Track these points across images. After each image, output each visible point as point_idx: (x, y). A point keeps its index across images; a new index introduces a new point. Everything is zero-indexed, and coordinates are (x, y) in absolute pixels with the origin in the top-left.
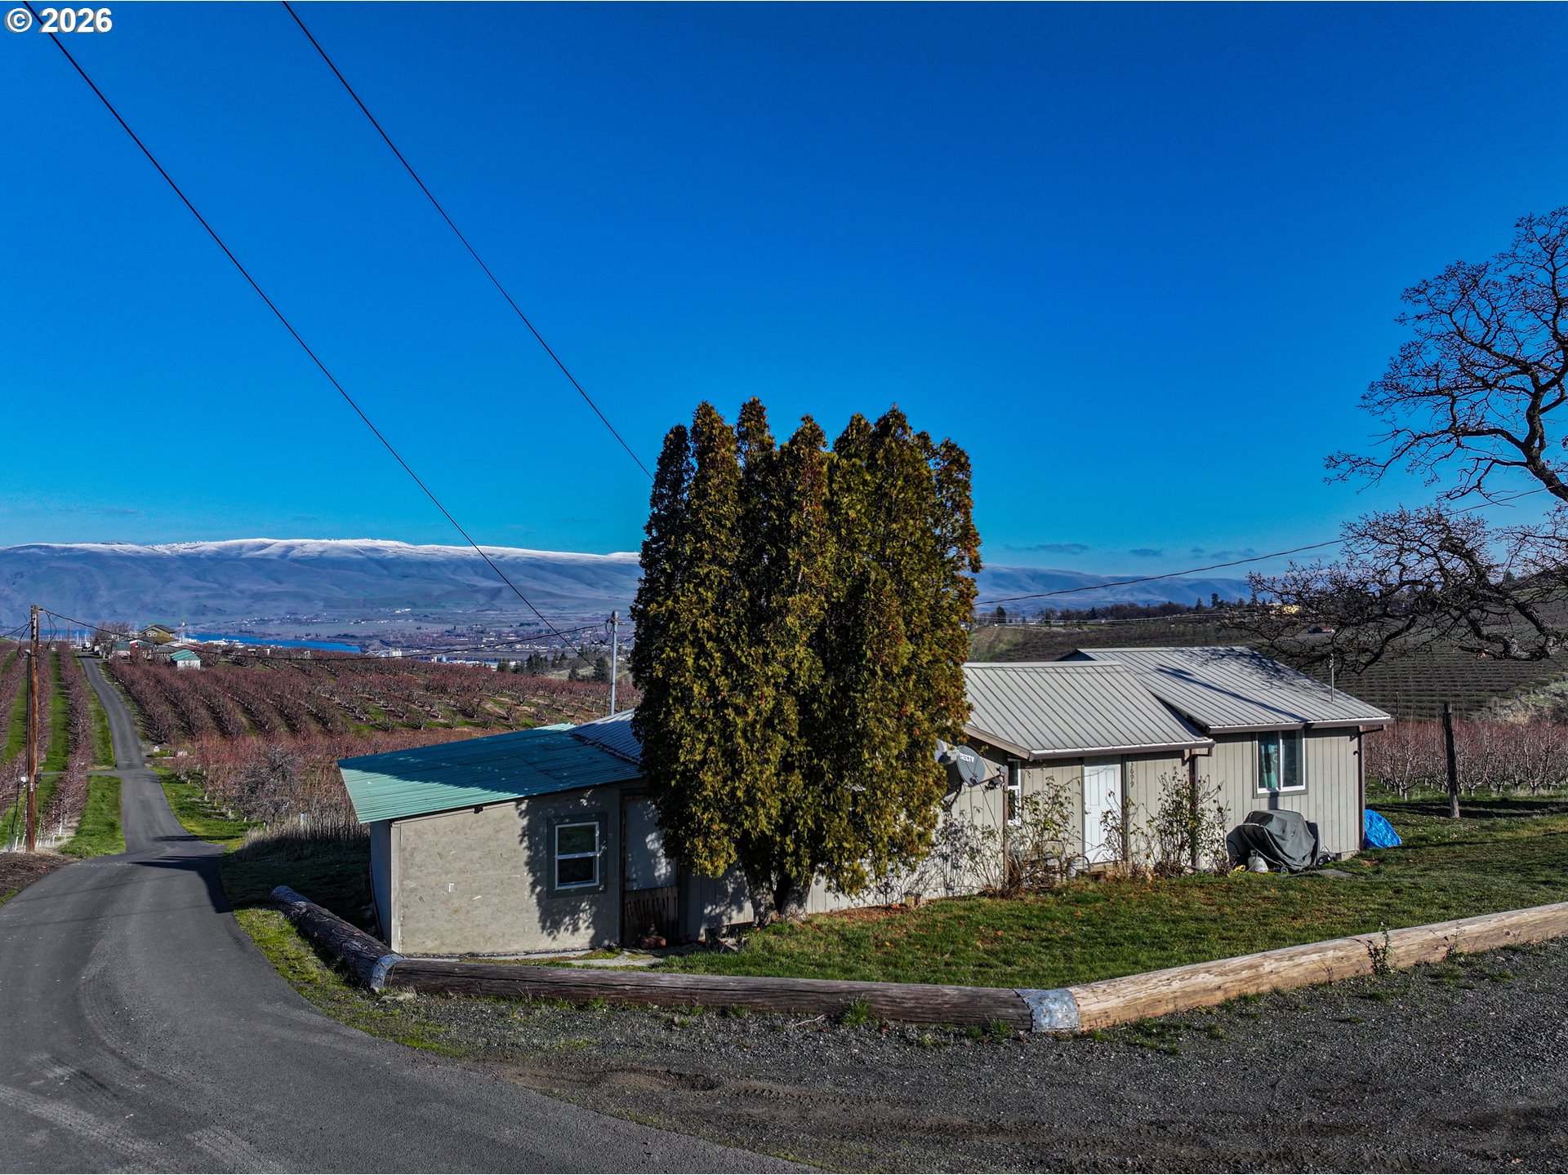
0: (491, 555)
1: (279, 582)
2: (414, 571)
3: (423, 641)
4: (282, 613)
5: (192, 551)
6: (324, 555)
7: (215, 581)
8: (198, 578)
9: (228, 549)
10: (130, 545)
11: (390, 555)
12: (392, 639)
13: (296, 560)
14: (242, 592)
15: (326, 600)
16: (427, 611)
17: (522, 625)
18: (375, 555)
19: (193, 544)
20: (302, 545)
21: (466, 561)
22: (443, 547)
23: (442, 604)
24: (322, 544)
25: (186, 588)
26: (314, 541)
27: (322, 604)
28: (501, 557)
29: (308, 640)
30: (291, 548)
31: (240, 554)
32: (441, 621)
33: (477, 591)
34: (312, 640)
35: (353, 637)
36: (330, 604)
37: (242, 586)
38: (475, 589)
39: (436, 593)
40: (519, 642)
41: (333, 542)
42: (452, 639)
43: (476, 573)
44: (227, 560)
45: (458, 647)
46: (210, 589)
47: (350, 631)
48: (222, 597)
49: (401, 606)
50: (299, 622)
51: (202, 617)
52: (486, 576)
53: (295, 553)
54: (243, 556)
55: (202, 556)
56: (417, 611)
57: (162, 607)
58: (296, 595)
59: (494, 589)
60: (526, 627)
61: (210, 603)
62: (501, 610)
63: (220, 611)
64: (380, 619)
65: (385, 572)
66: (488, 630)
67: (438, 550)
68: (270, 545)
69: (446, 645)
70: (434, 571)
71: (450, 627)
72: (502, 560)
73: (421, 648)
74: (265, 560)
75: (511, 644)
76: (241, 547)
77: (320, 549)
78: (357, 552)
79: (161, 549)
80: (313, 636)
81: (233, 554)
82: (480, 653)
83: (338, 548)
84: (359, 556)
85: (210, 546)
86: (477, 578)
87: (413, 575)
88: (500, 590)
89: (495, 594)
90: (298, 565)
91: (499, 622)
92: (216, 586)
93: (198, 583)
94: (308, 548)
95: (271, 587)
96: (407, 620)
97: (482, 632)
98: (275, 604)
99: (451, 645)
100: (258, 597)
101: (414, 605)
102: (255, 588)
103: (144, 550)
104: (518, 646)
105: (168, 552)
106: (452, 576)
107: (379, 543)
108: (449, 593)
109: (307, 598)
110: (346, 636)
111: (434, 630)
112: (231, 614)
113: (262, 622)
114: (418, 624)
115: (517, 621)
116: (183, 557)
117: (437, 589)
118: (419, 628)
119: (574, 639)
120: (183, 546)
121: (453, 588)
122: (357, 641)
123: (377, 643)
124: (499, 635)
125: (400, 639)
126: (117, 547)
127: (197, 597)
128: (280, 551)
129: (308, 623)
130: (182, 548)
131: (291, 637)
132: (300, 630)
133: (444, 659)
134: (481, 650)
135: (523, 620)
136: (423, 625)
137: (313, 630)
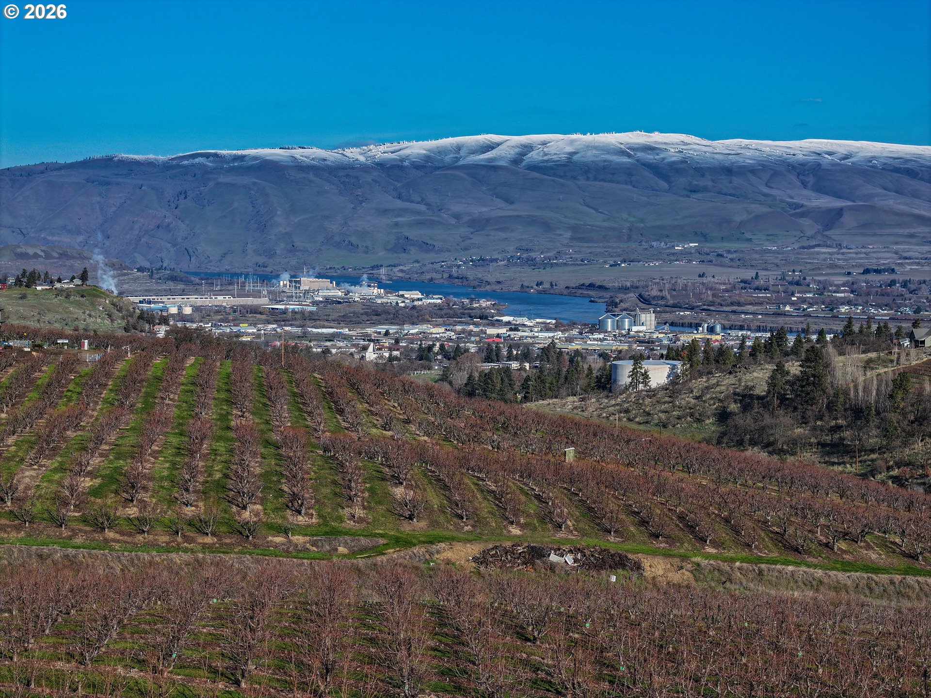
0: (830, 153)
1: (509, 201)
2: (707, 182)
3: (698, 296)
4: (511, 248)
5: (393, 156)
6: (575, 158)
7: (422, 201)
8: (399, 197)
9: (442, 151)
10: (314, 150)
11: (673, 155)
12: (655, 293)
13: (534, 167)
14: (457, 217)
15: (574, 228)
16: (722, 246)
17: (867, 271)
18: (649, 157)
19: (395, 146)
20: (544, 144)
21: (789, 165)
22: (754, 143)
23: (748, 235)
24: (572, 142)
25: (385, 212)
26: (561, 136)
27: (568, 234)
28: (846, 157)
29: (539, 292)
30: (528, 148)
31: (458, 159)
32: (743, 263)
33: (803, 215)
34: (544, 292)
35: (602, 288)
36: (579, 234)
37: (457, 208)
38: (801, 212)
39: (738, 218)
40: (849, 303)
41: (589, 138)
43: (805, 185)
44: (439, 168)
45: (750, 308)
46: (419, 213)
47: (597, 280)
48: (432, 224)
49: (684, 238)
50: (531, 263)
51: (402, 255)
52: (819, 190)
53: (534, 156)
54: (461, 162)
55: (406, 164)
56: (707, 247)
57: (353, 239)
58: (532, 221)
59: (829, 211)
60: (872, 277)
61: (413, 234)
62: (840, 246)
63: (426, 247)
64: (649, 259)
65: (665, 185)
66: (808, 278)
67: (747, 147)
68: (498, 144)
69: (732, 304)
70: (737, 181)
71: (749, 274)
72: (848, 162)
73: (692, 308)
74: (491, 167)
75: (832, 305)
76: (458, 148)
77: (569, 149)
78: (622, 153)
79: (354, 154)
80: (547, 286)
81: (448, 158)
83: (596, 148)
84: (625, 159)
85: (416, 148)
86: (806, 192)
87: (705, 189)
88: (840, 212)
89: (831, 219)
90: (536, 175)
91: (833, 266)
92: (423, 208)
93: (399, 204)
94: (552, 149)
95: (498, 209)
96: (690, 261)
97: (798, 283)
98: (502, 235)
99: (739, 304)
100: (479, 224)
101: (703, 237)
102: (478, 210)
103: (331, 156)
105: (362, 159)
106: (766, 190)
107: (657, 138)
108: (758, 217)
109: (547, 226)
110: (591, 286)
111: (724, 278)
112: (440, 251)
113: (483, 262)
114: (702, 268)
115: (860, 265)
116: (381, 166)
117: (739, 212)
118: (702, 276)
120: (382, 148)
121: (765, 209)
122: (607, 295)
123: (632, 296)
125: (666, 293)
126: (298, 153)
127: (397, 224)
128: (512, 153)
129: (545, 265)
130: (380, 151)
131: (516, 288)
132: (528, 276)
133: (718, 328)
134: (784, 314)
135: (872, 263)
136: (710, 269)
137: (547, 276)
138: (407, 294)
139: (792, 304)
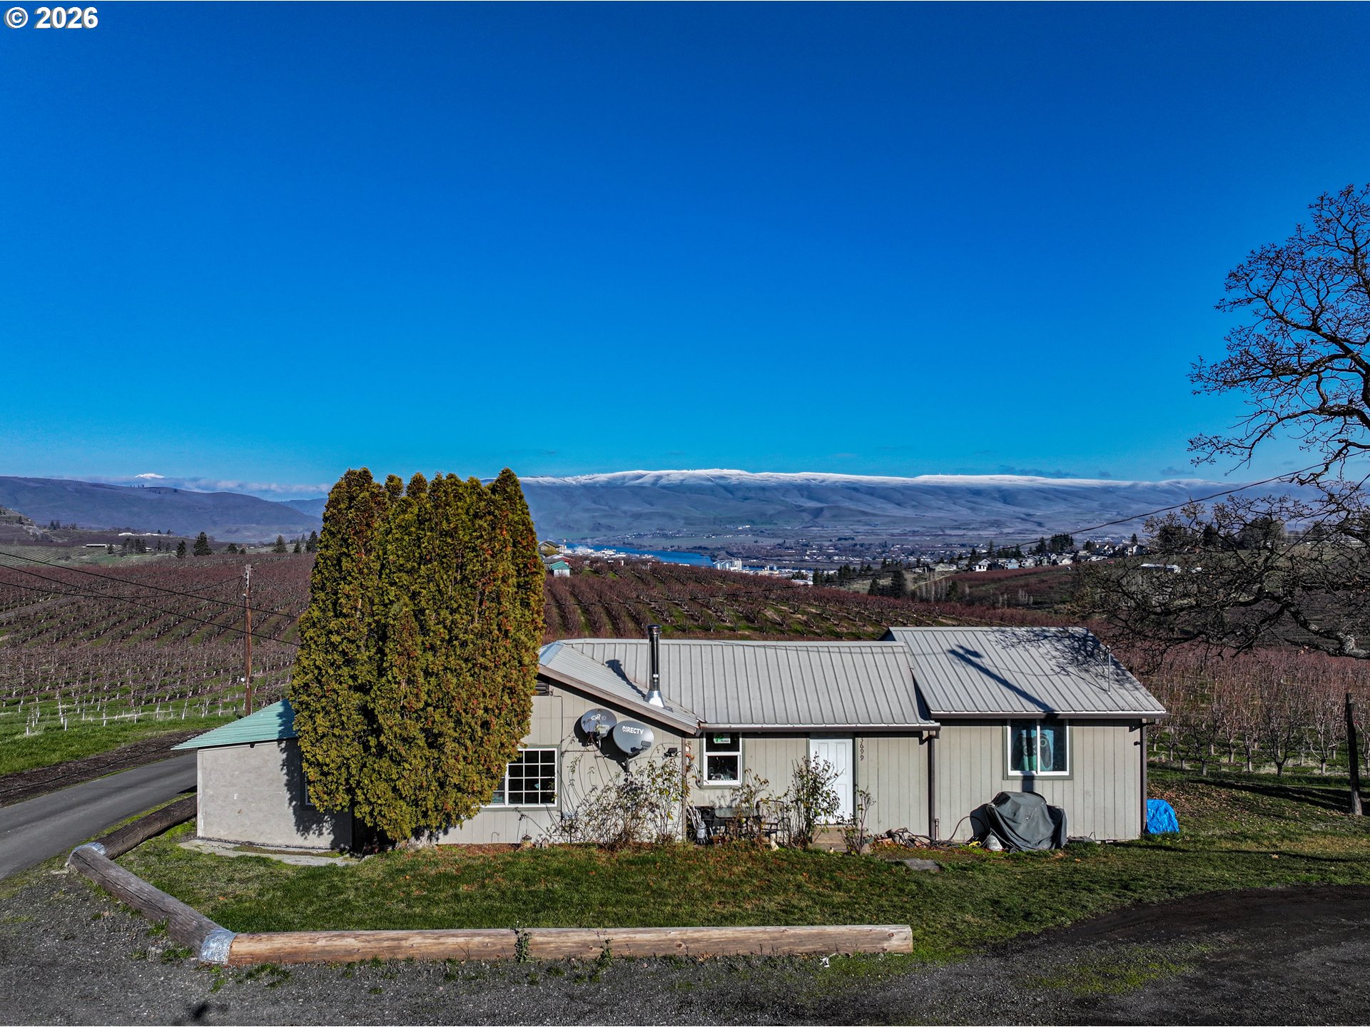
0: (814, 479)
1: (651, 504)
2: (750, 495)
3: (759, 552)
4: (654, 529)
5: (590, 481)
6: (684, 482)
7: (607, 504)
8: (595, 502)
9: (615, 479)
10: (549, 478)
11: (734, 481)
12: (735, 551)
13: (664, 487)
14: (625, 513)
15: (686, 518)
16: (763, 527)
17: (840, 539)
18: (722, 482)
19: (591, 476)
20: (668, 475)
21: (794, 485)
22: (775, 474)
23: (775, 521)
24: (683, 474)
25: (587, 510)
26: (676, 471)
27: (683, 521)
28: (823, 481)
29: (673, 551)
30: (660, 477)
31: (624, 483)
32: (775, 536)
33: (803, 511)
34: (675, 551)
35: (705, 548)
36: (689, 522)
37: (625, 508)
38: (801, 509)
39: (770, 513)
40: (837, 555)
41: (691, 472)
42: (782, 551)
43: (802, 496)
44: (614, 488)
45: (787, 558)
46: (605, 511)
47: (703, 544)
48: (613, 516)
49: (743, 523)
50: (665, 536)
51: (597, 533)
52: (811, 498)
53: (663, 481)
54: (626, 485)
55: (597, 485)
56: (755, 527)
57: (571, 525)
58: (664, 515)
59: (816, 509)
60: (843, 542)
61: (603, 521)
62: (823, 526)
63: (609, 528)
64: (726, 534)
65: (730, 496)
66: (811, 543)
67: (771, 477)
68: (645, 476)
69: (777, 556)
70: (767, 494)
71: (780, 541)
72: (824, 484)
73: (757, 558)
74: (641, 487)
75: (830, 556)
76: (624, 477)
77: (681, 478)
78: (708, 480)
79: (569, 480)
80: (676, 548)
81: (619, 483)
82: (804, 563)
83: (695, 477)
84: (710, 483)
85: (602, 477)
86: (803, 499)
87: (751, 498)
88: (821, 509)
89: (817, 513)
90: (664, 491)
91: (821, 537)
92: (607, 508)
93: (594, 506)
94: (672, 478)
95: (647, 509)
96: (747, 535)
97: (807, 545)
98: (649, 522)
99: (781, 556)
100: (637, 516)
101: (752, 522)
102: (636, 509)
103: (558, 481)
104: (836, 558)
105: (574, 483)
106: (783, 498)
107: (726, 472)
108: (780, 513)
109: (672, 517)
110: (700, 548)
111: (768, 543)
112: (617, 530)
113: (639, 536)
114: (755, 538)
115: (835, 537)
116: (586, 487)
117: (770, 510)
118: (756, 542)
119: (884, 552)
120: (584, 477)
121: (784, 508)
122: (708, 554)
123: (723, 553)
124: (820, 548)
125: (741, 551)
126: (540, 479)
127: (594, 517)
128: (652, 480)
129: (672, 537)
130: (584, 479)
131: (660, 549)
132: (666, 543)
133: (775, 568)
134: (805, 561)
135: (841, 535)
136: (760, 539)
137: (676, 543)
138: (606, 552)
139: (808, 556)
